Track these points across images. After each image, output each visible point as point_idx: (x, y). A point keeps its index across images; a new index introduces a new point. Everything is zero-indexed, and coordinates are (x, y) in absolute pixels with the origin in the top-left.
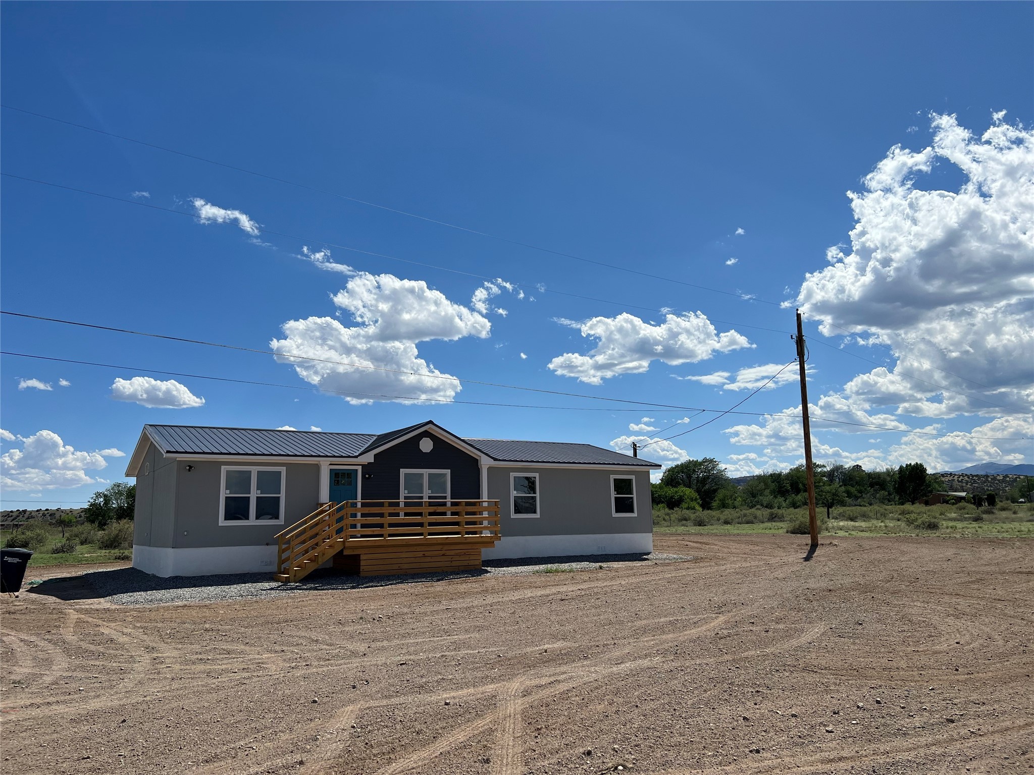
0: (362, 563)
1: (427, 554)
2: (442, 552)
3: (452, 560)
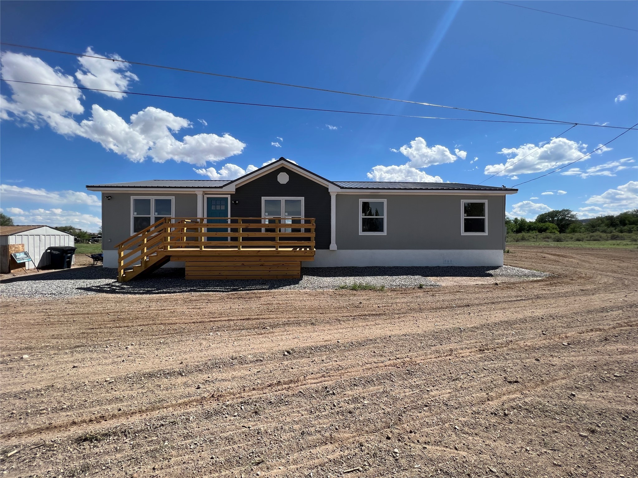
0: (187, 269)
2: (260, 263)
3: (270, 270)
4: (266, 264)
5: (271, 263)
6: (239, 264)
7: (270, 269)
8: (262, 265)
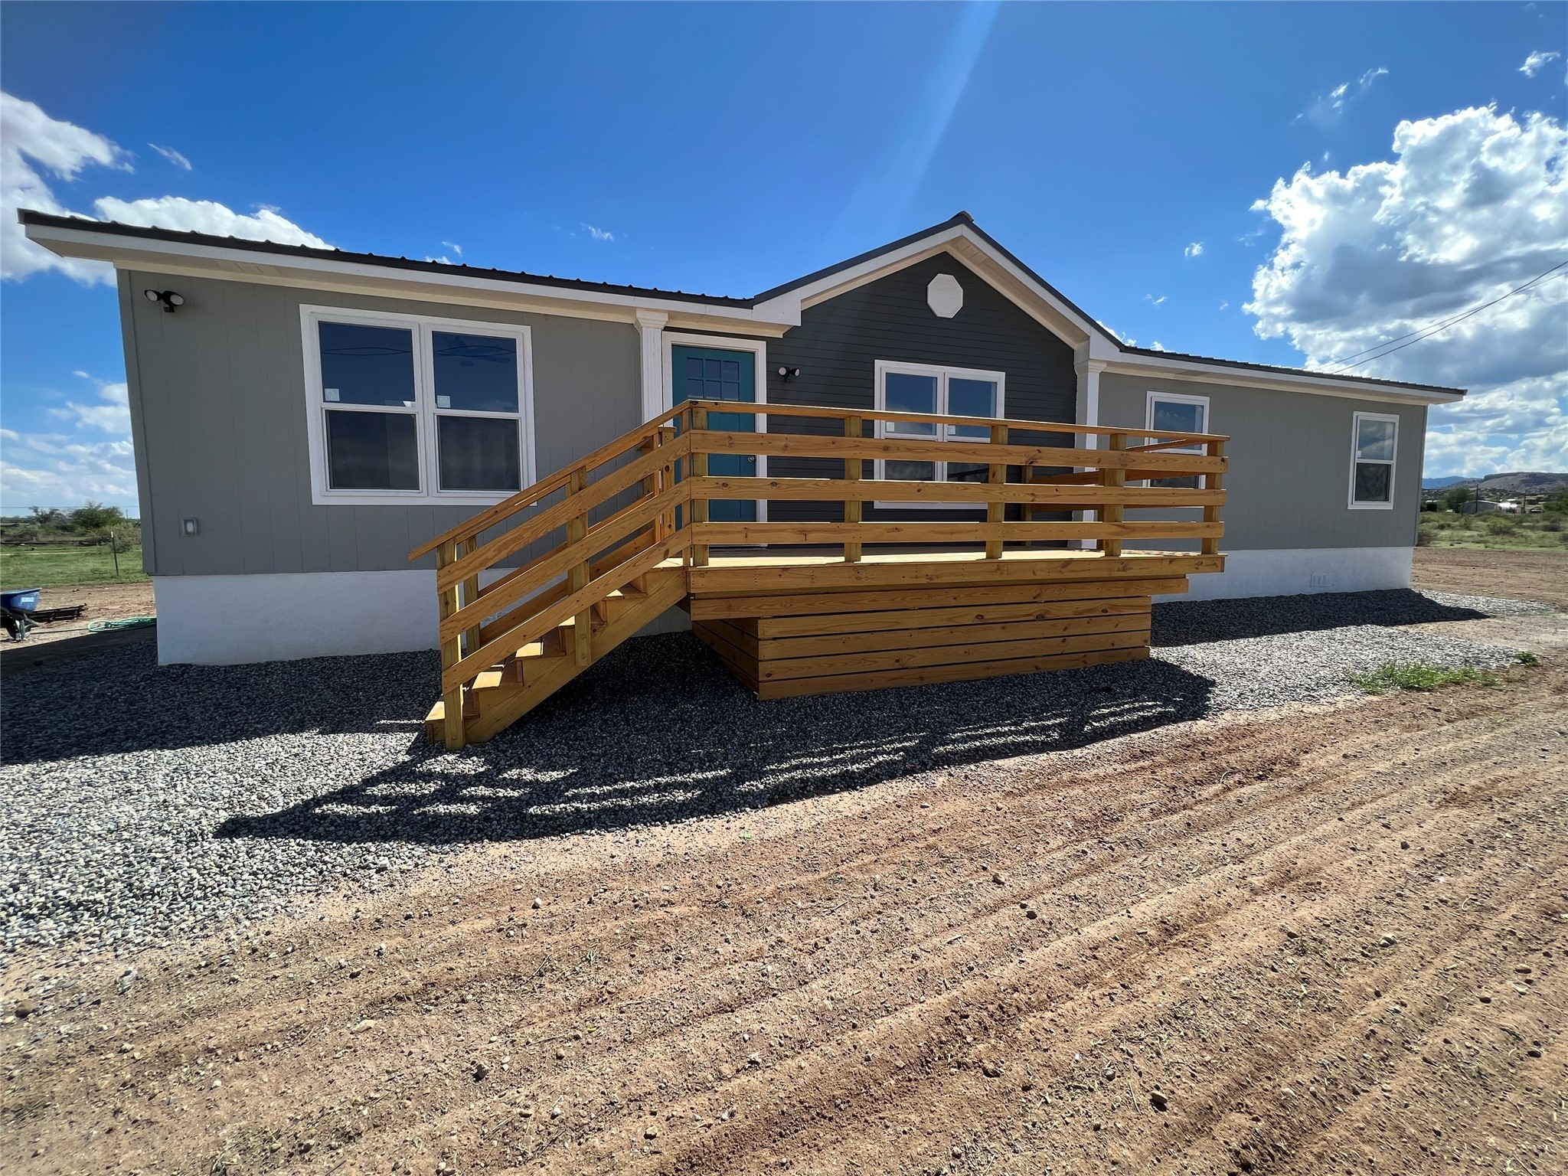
0: (766, 650)
1: (991, 614)
2: (1035, 609)
3: (1065, 633)
4: (1055, 610)
5: (1069, 609)
6: (968, 616)
7: (1065, 629)
8: (1041, 618)
